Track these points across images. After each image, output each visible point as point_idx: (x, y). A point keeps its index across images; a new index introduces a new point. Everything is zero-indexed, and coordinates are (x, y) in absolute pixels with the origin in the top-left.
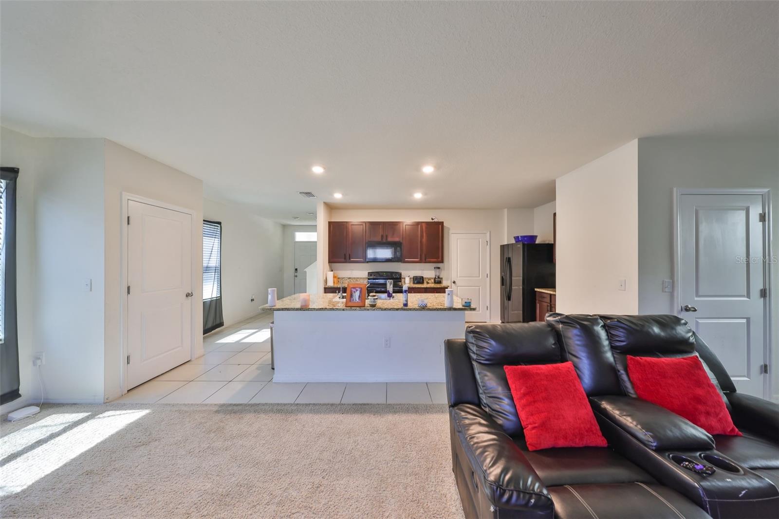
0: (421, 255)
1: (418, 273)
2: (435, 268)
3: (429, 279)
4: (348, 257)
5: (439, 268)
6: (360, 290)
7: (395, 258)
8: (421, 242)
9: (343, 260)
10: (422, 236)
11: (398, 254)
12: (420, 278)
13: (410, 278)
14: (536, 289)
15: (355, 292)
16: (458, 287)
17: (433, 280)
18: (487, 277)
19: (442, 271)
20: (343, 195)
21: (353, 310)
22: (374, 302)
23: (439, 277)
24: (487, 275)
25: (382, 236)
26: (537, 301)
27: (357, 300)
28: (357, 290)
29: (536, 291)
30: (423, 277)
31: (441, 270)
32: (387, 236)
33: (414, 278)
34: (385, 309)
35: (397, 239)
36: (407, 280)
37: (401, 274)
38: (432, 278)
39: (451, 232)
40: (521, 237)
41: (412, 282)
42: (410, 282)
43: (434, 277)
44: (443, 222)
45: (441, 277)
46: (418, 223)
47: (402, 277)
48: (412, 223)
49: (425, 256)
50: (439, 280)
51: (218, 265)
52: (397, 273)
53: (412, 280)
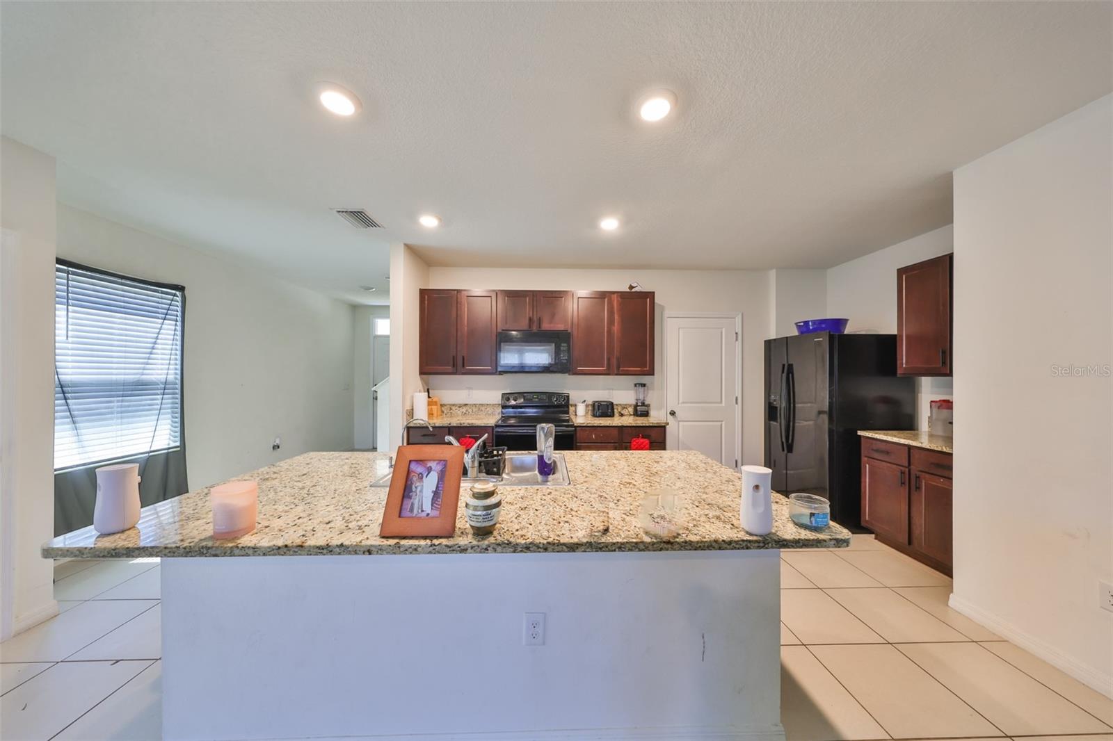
0: (609, 359)
1: (602, 395)
2: (635, 385)
3: (625, 407)
4: (460, 362)
5: (644, 385)
6: (439, 468)
7: (556, 364)
8: (609, 332)
9: (450, 368)
10: (611, 322)
11: (564, 357)
12: (607, 406)
13: (587, 406)
14: (860, 433)
15: (421, 477)
16: (681, 423)
17: (631, 410)
18: (737, 403)
19: (650, 392)
20: (440, 220)
21: (406, 551)
22: (488, 517)
23: (643, 404)
24: (737, 399)
25: (530, 320)
26: (864, 459)
27: (427, 507)
28: (429, 470)
29: (860, 436)
30: (612, 403)
31: (648, 389)
32: (540, 320)
33: (593, 405)
34: (528, 548)
35: (560, 327)
36: (581, 409)
37: (568, 397)
38: (630, 406)
39: (667, 313)
40: (814, 322)
41: (590, 412)
42: (587, 413)
43: (634, 403)
44: (654, 293)
45: (646, 403)
46: (603, 295)
47: (571, 403)
48: (592, 294)
49: (618, 359)
50: (644, 408)
51: (173, 375)
52: (559, 395)
53: (590, 408)
